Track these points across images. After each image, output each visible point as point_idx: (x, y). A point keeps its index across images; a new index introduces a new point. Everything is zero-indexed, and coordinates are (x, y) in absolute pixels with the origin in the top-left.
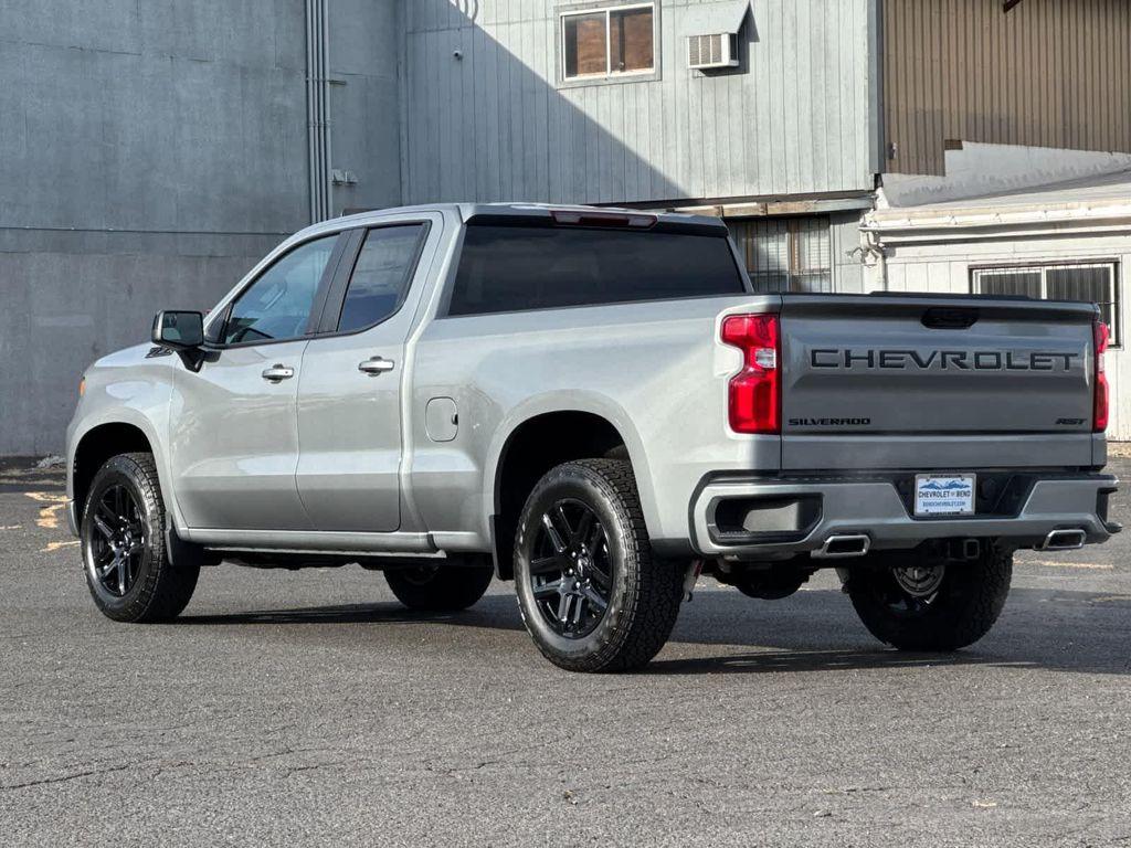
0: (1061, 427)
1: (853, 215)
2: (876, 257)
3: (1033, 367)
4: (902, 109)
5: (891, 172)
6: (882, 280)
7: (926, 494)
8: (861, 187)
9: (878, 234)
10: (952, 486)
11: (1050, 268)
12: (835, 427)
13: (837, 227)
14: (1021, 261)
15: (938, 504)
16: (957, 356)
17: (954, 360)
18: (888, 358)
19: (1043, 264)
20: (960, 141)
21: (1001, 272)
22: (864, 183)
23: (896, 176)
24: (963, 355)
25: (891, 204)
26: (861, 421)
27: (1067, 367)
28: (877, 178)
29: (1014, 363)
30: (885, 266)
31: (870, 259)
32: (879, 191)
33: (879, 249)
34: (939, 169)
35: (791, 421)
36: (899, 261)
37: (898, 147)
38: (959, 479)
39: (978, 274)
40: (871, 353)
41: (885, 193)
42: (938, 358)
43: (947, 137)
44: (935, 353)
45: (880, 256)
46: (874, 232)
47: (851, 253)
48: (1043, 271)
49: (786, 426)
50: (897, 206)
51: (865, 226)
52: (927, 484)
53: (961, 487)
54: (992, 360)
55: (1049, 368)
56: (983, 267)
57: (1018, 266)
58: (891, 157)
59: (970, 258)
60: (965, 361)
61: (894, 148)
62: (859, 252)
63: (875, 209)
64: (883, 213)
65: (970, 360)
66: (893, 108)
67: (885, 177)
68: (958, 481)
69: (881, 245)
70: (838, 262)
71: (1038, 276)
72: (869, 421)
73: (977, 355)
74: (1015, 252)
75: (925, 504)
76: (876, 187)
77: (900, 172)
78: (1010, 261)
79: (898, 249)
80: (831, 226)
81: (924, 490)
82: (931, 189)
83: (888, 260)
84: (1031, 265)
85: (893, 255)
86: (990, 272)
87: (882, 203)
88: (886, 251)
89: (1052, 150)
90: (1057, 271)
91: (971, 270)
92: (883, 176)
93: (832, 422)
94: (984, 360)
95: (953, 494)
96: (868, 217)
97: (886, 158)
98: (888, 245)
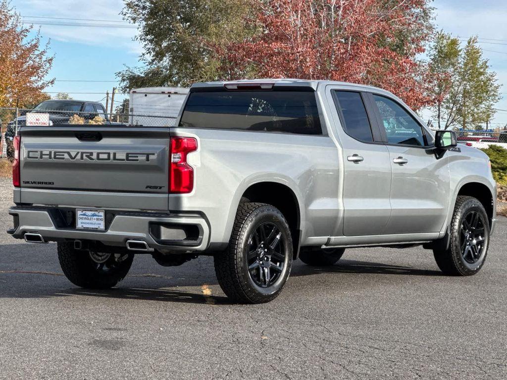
0: (148, 190)
3: (127, 159)
7: (82, 218)
10: (93, 215)
12: (40, 185)
15: (88, 223)
16: (89, 154)
17: (86, 156)
18: (58, 155)
24: (92, 154)
26: (50, 183)
27: (148, 159)
29: (117, 157)
35: (24, 182)
38: (97, 212)
40: (51, 152)
42: (79, 155)
44: (78, 153)
49: (22, 184)
52: (82, 213)
53: (98, 216)
54: (105, 156)
55: (138, 160)
60: (93, 157)
65: (94, 156)
68: (97, 213)
72: (53, 184)
73: (98, 154)
75: (81, 223)
81: (81, 216)
93: (39, 183)
94: (101, 156)
95: (94, 219)
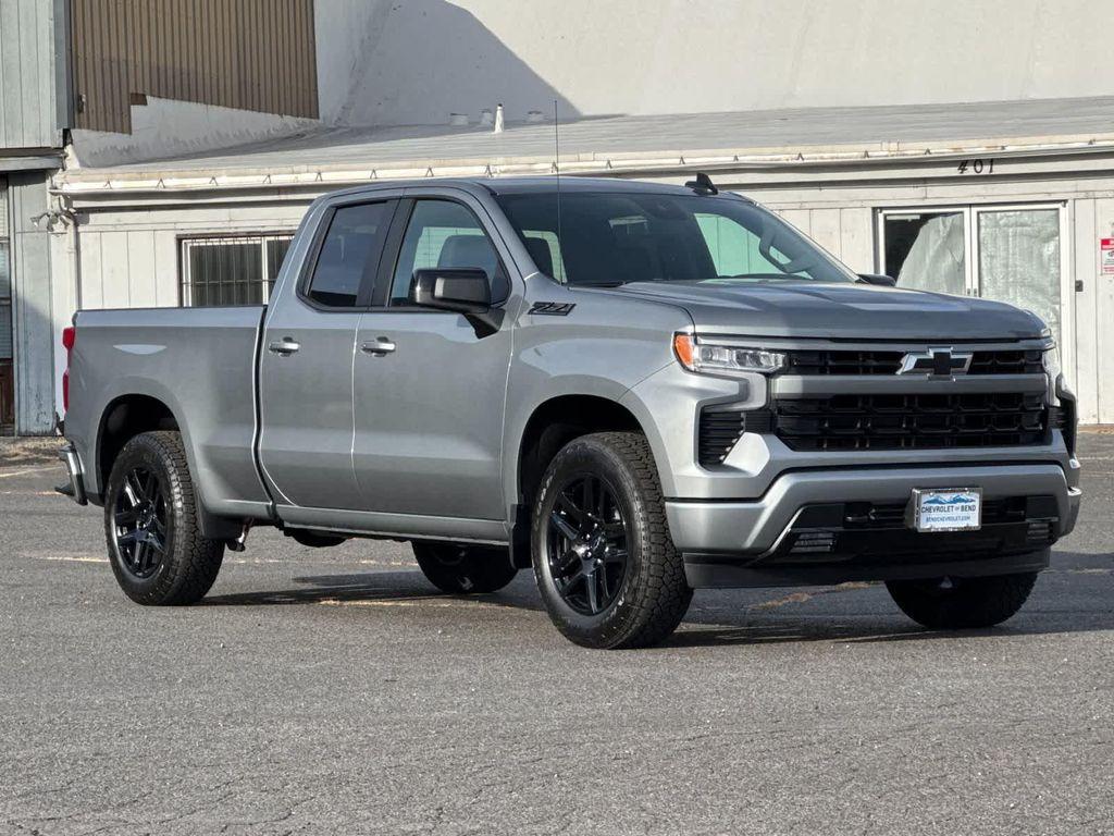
1: (39, 176)
2: (66, 225)
4: (89, 57)
5: (80, 127)
6: (74, 251)
8: (47, 143)
9: (70, 198)
11: (272, 238)
13: (17, 188)
14: (239, 230)
19: (264, 235)
20: (144, 96)
21: (215, 242)
22: (51, 139)
23: (85, 132)
25: (83, 164)
28: (66, 134)
30: (77, 234)
31: (59, 227)
32: (69, 149)
33: (70, 215)
34: (126, 127)
36: (94, 229)
37: (87, 100)
39: (188, 244)
41: (75, 151)
43: (132, 90)
45: (71, 223)
46: (65, 196)
47: (38, 219)
48: (264, 242)
50: (89, 167)
51: (56, 188)
56: (194, 237)
57: (235, 236)
58: (80, 111)
59: (179, 226)
61: (84, 100)
62: (46, 219)
63: (64, 170)
64: (75, 173)
66: (81, 55)
67: (75, 133)
69: (72, 211)
70: (19, 229)
71: (257, 248)
74: (230, 221)
76: (65, 144)
77: (88, 128)
78: (226, 231)
79: (92, 216)
80: (10, 188)
82: (119, 148)
83: (80, 229)
84: (249, 235)
85: (86, 222)
86: (202, 243)
87: (72, 163)
88: (79, 217)
89: (228, 110)
90: (280, 242)
91: (179, 240)
92: (73, 131)
96: (57, 178)
97: (75, 111)
98: (80, 210)
